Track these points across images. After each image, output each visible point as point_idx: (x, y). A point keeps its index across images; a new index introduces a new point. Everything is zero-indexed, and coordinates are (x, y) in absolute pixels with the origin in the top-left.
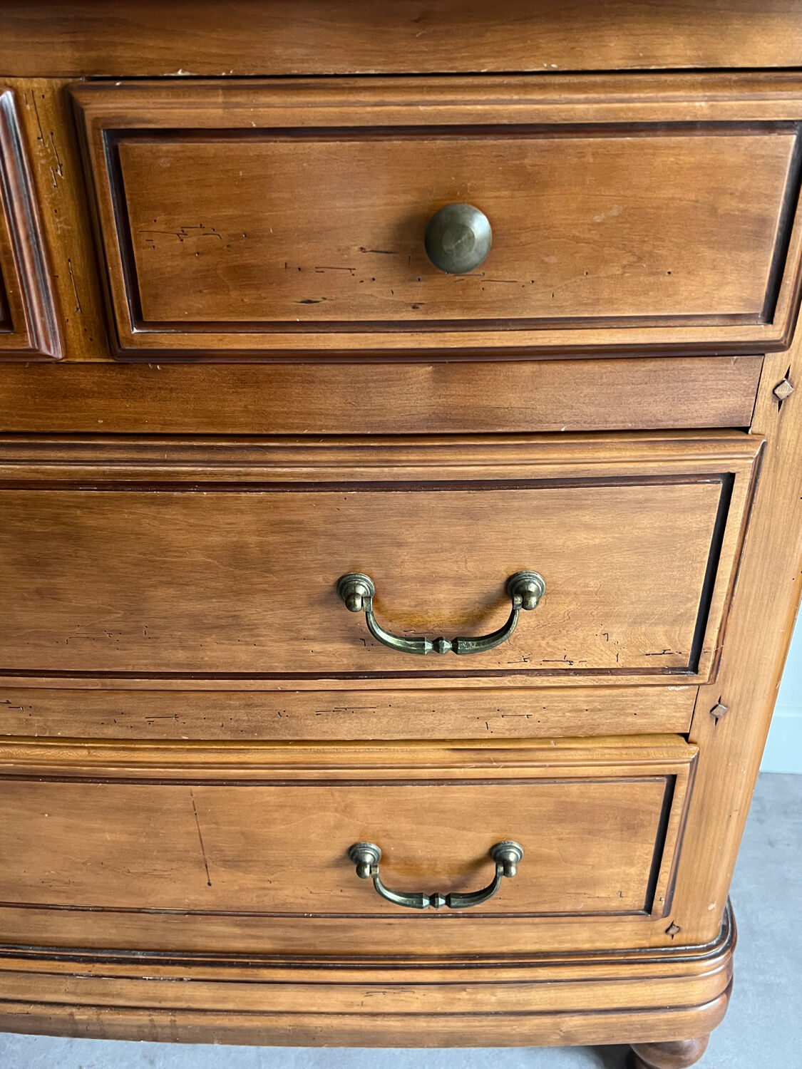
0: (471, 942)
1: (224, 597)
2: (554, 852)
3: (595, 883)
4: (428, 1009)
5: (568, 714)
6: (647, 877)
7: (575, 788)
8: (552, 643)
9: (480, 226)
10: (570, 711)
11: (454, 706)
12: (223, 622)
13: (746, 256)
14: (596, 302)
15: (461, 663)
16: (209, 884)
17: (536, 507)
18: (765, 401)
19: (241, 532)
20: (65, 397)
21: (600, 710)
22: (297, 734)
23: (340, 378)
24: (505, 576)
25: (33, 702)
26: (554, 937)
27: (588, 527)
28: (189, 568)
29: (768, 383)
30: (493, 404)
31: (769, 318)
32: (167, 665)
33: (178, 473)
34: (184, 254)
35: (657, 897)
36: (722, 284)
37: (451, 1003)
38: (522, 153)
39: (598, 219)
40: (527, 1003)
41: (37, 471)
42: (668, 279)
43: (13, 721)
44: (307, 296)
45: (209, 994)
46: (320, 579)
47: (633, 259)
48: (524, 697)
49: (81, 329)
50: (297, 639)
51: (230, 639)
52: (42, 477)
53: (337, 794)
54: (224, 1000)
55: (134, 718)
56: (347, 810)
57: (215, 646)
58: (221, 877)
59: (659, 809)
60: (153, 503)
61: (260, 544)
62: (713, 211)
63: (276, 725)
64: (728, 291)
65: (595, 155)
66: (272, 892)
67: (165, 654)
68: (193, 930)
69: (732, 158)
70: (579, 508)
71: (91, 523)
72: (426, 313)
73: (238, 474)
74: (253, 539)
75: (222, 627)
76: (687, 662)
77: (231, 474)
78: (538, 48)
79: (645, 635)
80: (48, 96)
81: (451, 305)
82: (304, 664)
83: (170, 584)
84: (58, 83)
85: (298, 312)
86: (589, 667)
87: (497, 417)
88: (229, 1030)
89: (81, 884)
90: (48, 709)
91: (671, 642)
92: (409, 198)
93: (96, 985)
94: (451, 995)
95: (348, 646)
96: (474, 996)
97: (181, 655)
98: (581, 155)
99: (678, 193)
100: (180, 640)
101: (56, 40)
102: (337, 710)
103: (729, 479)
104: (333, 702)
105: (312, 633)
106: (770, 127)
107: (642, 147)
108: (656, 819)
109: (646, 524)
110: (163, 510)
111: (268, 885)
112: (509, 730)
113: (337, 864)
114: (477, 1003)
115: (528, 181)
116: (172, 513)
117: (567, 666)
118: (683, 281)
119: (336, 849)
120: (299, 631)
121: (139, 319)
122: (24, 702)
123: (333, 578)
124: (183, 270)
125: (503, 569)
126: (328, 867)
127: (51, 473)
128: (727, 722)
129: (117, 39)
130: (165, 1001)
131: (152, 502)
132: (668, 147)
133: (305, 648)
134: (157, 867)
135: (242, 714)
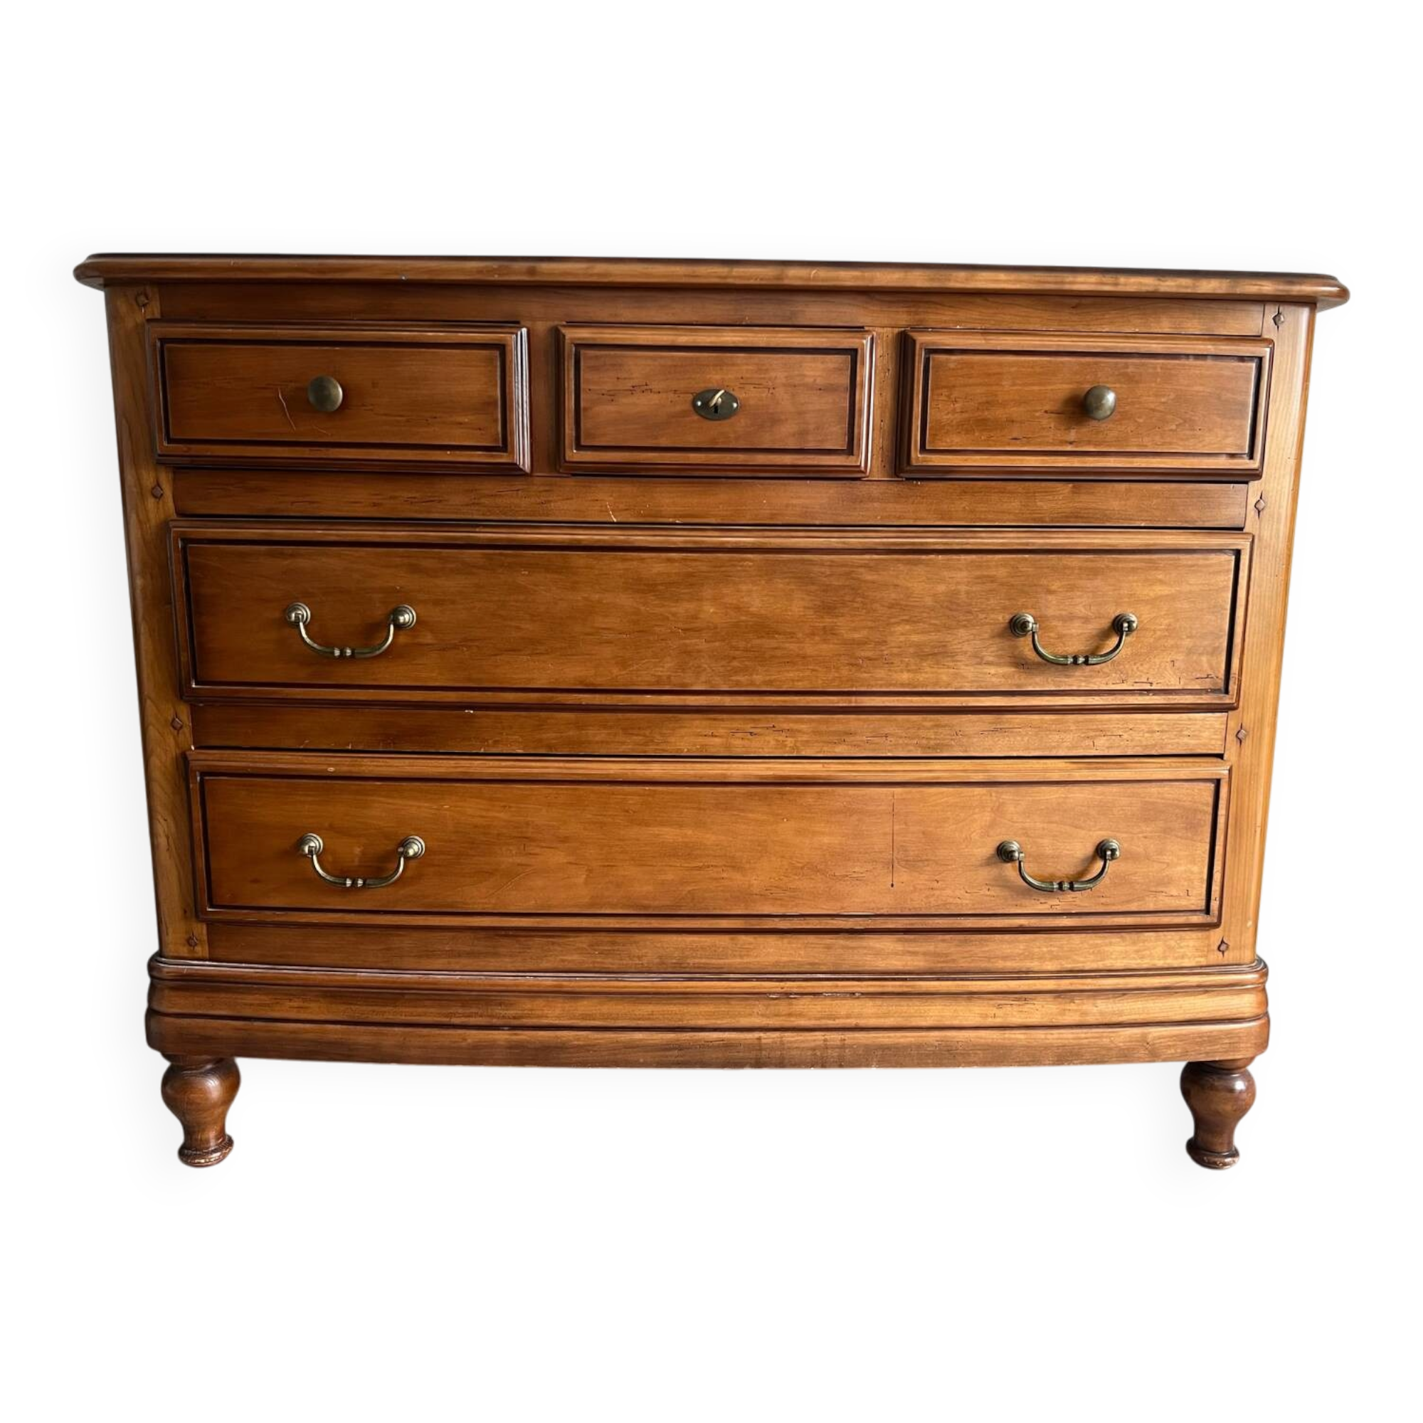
0: (1075, 957)
1: (939, 631)
2: (1140, 850)
3: (1168, 881)
4: (1045, 1021)
5: (1147, 735)
6: (1205, 876)
7: (1154, 789)
8: (1141, 668)
9: (1110, 398)
10: (1148, 732)
11: (1073, 728)
12: (936, 651)
13: (1237, 422)
14: (1163, 444)
15: (1083, 684)
16: (892, 885)
17: (1133, 568)
18: (1252, 512)
19: (958, 583)
20: (861, 502)
21: (1166, 731)
22: (966, 751)
23: (1020, 490)
24: (1113, 616)
25: (792, 726)
26: (1137, 951)
27: (1162, 582)
28: (922, 610)
29: (1252, 501)
30: (1105, 507)
31: (1251, 456)
32: (895, 685)
33: (927, 543)
34: (954, 411)
35: (1213, 897)
36: (1226, 437)
37: (1063, 1012)
38: (1126, 366)
39: (1163, 400)
40: (1121, 1013)
41: (844, 543)
42: (1199, 433)
43: (773, 742)
44: (1015, 435)
45: (874, 1010)
46: (1000, 618)
47: (1181, 421)
48: (1118, 720)
49: (880, 459)
50: (980, 664)
51: (938, 663)
52: (846, 546)
53: (994, 794)
54: (886, 1015)
55: (858, 738)
56: (999, 810)
57: (928, 669)
58: (903, 876)
59: (1210, 809)
60: (908, 564)
61: (967, 593)
62: (1219, 398)
63: (953, 743)
64: (1229, 440)
65: (1161, 368)
66: (937, 893)
67: (895, 676)
68: (865, 948)
69: (1226, 373)
70: (1157, 569)
71: (869, 578)
72: (1077, 447)
73: (962, 544)
74: (963, 588)
75: (934, 654)
76: (1221, 684)
77: (958, 544)
78: (1129, 321)
79: (1196, 662)
80: (890, 336)
81: (1089, 443)
82: (983, 684)
83: (907, 621)
84: (896, 330)
85: (1009, 444)
86: (1163, 688)
87: (1106, 515)
88: (888, 1048)
89: (794, 890)
90: (799, 731)
91: (1212, 668)
92: (1071, 386)
93: (783, 1007)
94: (1062, 1007)
95: (1013, 669)
96: (1080, 1008)
97: (905, 677)
98: (1155, 368)
99: (1201, 388)
100: (908, 665)
101: (901, 310)
102: (995, 730)
103: (1238, 553)
104: (993, 723)
105: (991, 659)
106: (1242, 359)
107: (1184, 365)
108: (1209, 818)
109: (1194, 583)
110: (914, 568)
111: (935, 885)
112: (1108, 748)
113: (988, 862)
114: (1084, 1014)
115: (1131, 379)
116: (920, 570)
117: (1148, 687)
118: (1207, 434)
119: (989, 849)
120: (982, 658)
121: (923, 449)
122: (785, 726)
123: (1008, 617)
124: (952, 421)
125: (1113, 612)
126: (981, 866)
127: (852, 544)
128: (1247, 743)
129: (929, 310)
130: (838, 1018)
131: (909, 562)
132: (1196, 366)
133: (985, 670)
134: (856, 869)
135: (931, 734)
